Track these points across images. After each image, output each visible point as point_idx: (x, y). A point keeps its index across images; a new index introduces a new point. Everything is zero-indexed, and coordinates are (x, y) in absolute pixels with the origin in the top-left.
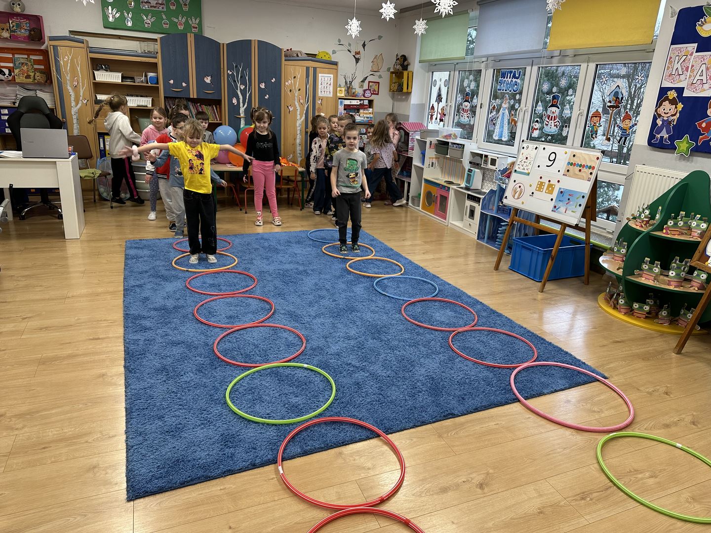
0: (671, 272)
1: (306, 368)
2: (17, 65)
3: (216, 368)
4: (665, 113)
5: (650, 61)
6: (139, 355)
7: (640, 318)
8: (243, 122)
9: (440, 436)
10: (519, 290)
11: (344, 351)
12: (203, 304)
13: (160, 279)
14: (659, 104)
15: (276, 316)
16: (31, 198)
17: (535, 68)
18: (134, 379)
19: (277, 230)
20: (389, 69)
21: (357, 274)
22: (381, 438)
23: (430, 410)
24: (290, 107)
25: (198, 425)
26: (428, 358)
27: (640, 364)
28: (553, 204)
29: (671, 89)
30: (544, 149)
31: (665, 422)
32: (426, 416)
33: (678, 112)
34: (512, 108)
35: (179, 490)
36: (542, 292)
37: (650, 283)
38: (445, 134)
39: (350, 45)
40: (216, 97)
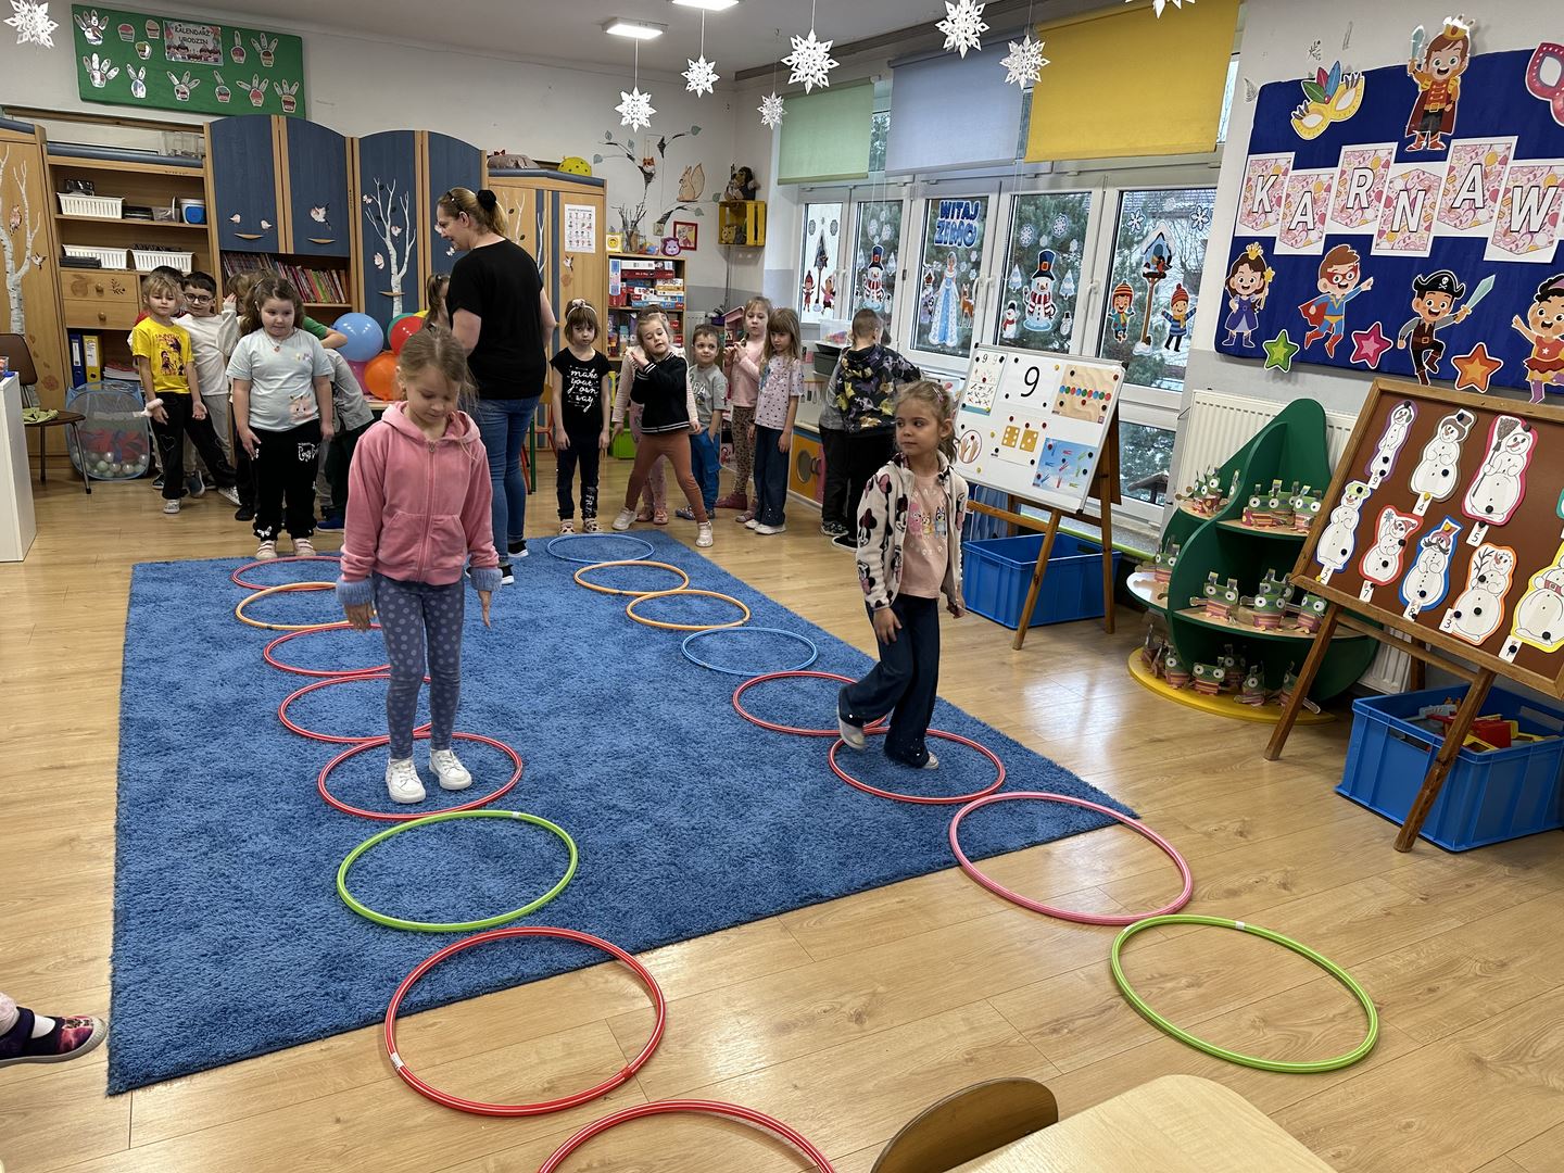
0: (1258, 599)
1: (516, 820)
3: (319, 825)
4: (1243, 287)
5: (1214, 185)
6: (149, 803)
7: (1208, 693)
8: (397, 306)
9: (786, 929)
10: (974, 646)
11: (605, 780)
12: (300, 696)
13: (206, 645)
14: (1232, 270)
17: (1006, 198)
18: (137, 852)
20: (716, 197)
21: (647, 625)
23: (774, 890)
25: (273, 938)
26: (780, 788)
27: (1197, 781)
28: (1035, 470)
29: (1251, 240)
30: (1016, 360)
31: (1230, 886)
32: (763, 902)
33: (1267, 285)
34: (964, 280)
36: (1019, 649)
37: (1221, 621)
38: (832, 333)
39: (631, 144)
40: (337, 253)
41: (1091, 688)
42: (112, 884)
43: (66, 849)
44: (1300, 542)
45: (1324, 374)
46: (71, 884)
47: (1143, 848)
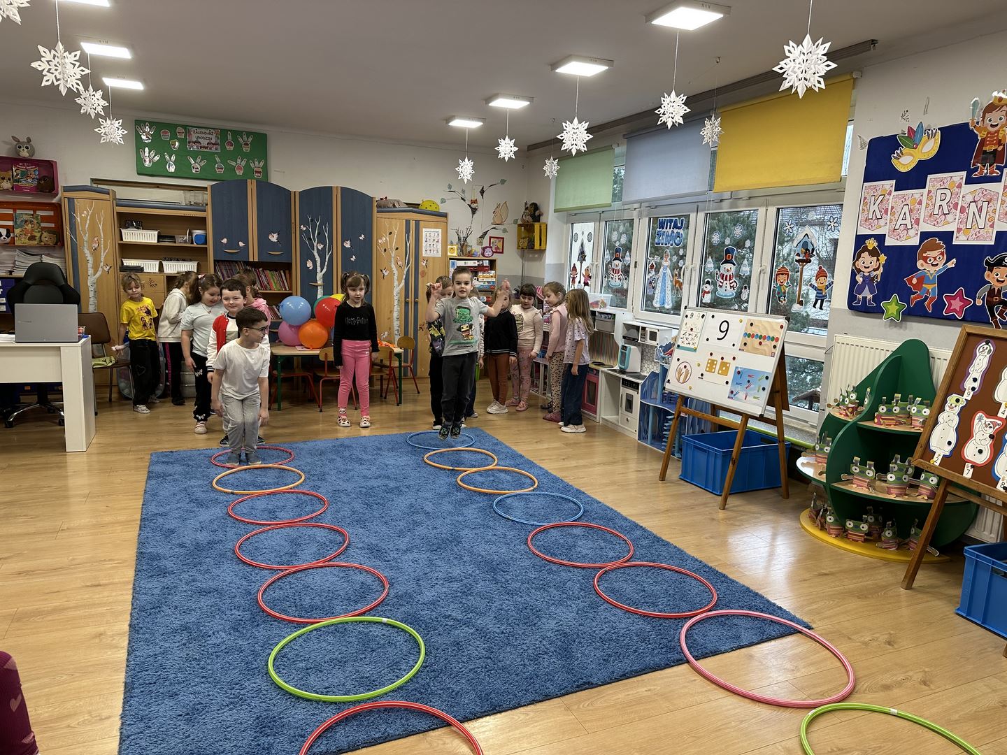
0: (889, 476)
1: (385, 624)
2: (18, 223)
3: (258, 625)
4: (865, 267)
5: (841, 203)
6: (152, 609)
7: (858, 541)
8: (320, 291)
9: (568, 708)
10: (692, 507)
11: (443, 597)
12: (249, 538)
13: (192, 505)
14: (857, 256)
15: (351, 551)
16: (23, 399)
17: (701, 215)
18: (142, 643)
20: (515, 222)
21: (470, 490)
23: (559, 678)
24: (384, 271)
25: (225, 704)
26: (561, 605)
27: (854, 604)
28: (728, 388)
29: (869, 237)
30: (713, 317)
31: (884, 682)
32: (551, 687)
33: (881, 266)
36: (724, 509)
37: (864, 491)
39: (463, 191)
40: (284, 260)
41: (774, 537)
42: (125, 663)
43: (97, 640)
44: (917, 436)
45: (925, 323)
46: (98, 665)
47: (819, 652)
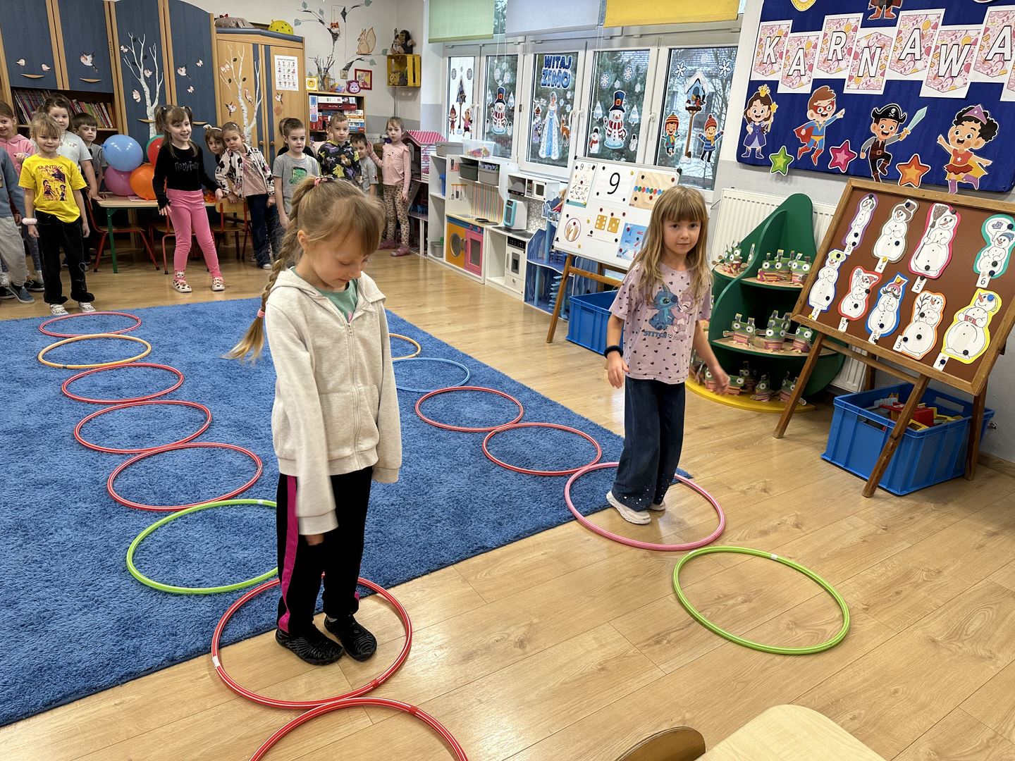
0: (768, 331)
1: (261, 506)
3: (110, 518)
4: (756, 116)
5: (736, 45)
9: (464, 581)
10: (579, 368)
12: (91, 420)
13: (16, 384)
14: (749, 104)
15: (214, 430)
17: (590, 53)
19: (219, 297)
20: (385, 52)
22: (379, 595)
23: (453, 546)
24: (230, 107)
25: (77, 608)
26: (452, 472)
27: (731, 455)
28: (618, 246)
29: (762, 83)
30: (604, 168)
31: (762, 528)
32: (446, 555)
33: (772, 114)
34: (562, 111)
35: (42, 715)
37: (743, 347)
38: (473, 149)
39: (321, 12)
40: (103, 89)
44: (798, 291)
45: (810, 177)
